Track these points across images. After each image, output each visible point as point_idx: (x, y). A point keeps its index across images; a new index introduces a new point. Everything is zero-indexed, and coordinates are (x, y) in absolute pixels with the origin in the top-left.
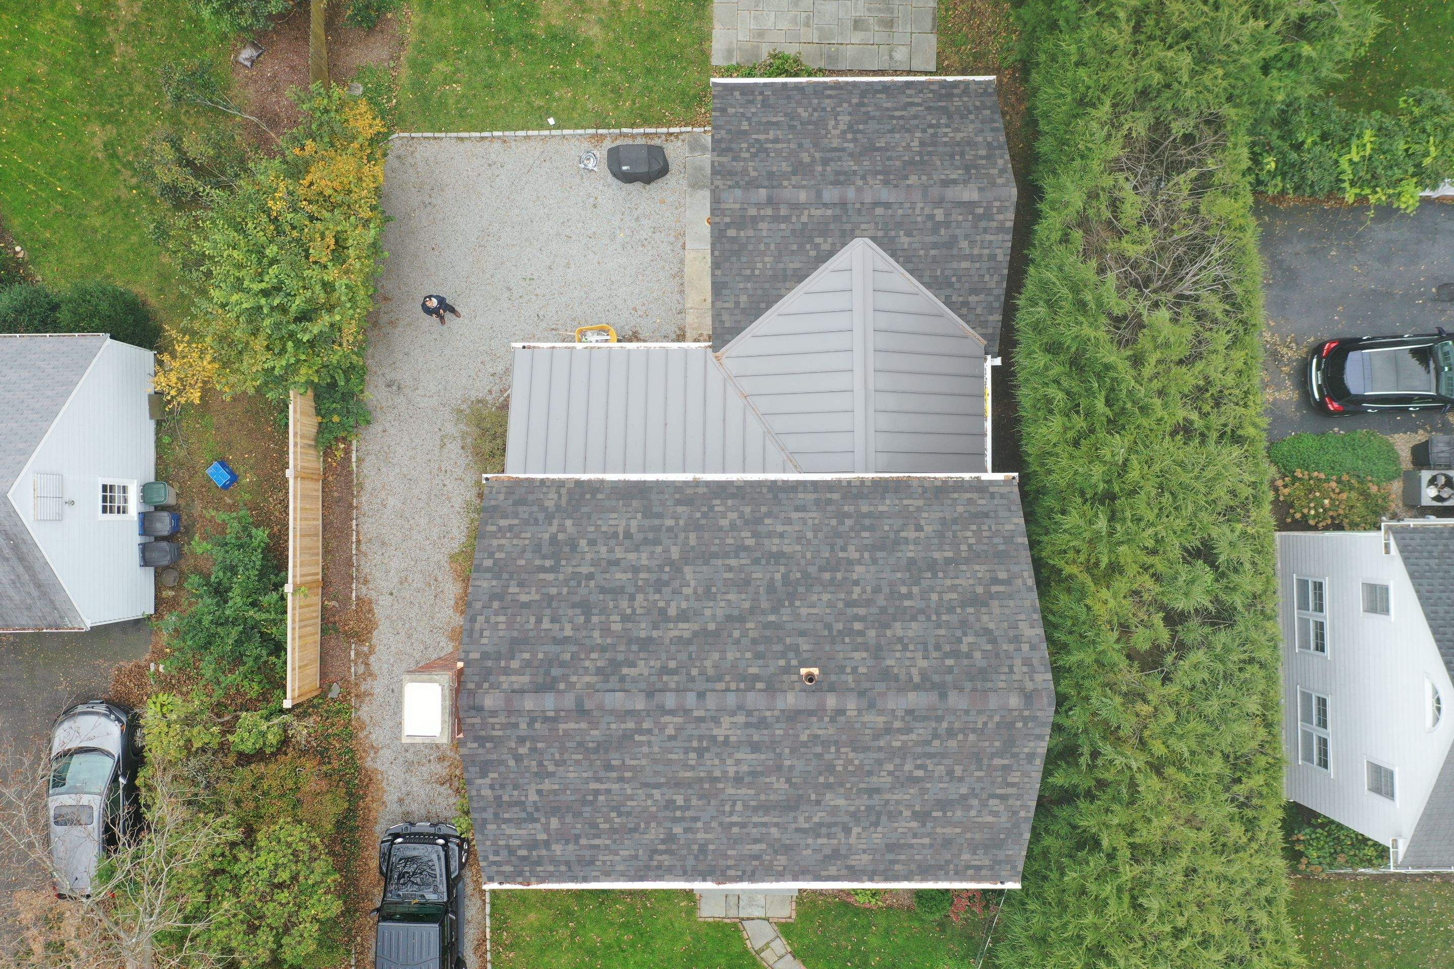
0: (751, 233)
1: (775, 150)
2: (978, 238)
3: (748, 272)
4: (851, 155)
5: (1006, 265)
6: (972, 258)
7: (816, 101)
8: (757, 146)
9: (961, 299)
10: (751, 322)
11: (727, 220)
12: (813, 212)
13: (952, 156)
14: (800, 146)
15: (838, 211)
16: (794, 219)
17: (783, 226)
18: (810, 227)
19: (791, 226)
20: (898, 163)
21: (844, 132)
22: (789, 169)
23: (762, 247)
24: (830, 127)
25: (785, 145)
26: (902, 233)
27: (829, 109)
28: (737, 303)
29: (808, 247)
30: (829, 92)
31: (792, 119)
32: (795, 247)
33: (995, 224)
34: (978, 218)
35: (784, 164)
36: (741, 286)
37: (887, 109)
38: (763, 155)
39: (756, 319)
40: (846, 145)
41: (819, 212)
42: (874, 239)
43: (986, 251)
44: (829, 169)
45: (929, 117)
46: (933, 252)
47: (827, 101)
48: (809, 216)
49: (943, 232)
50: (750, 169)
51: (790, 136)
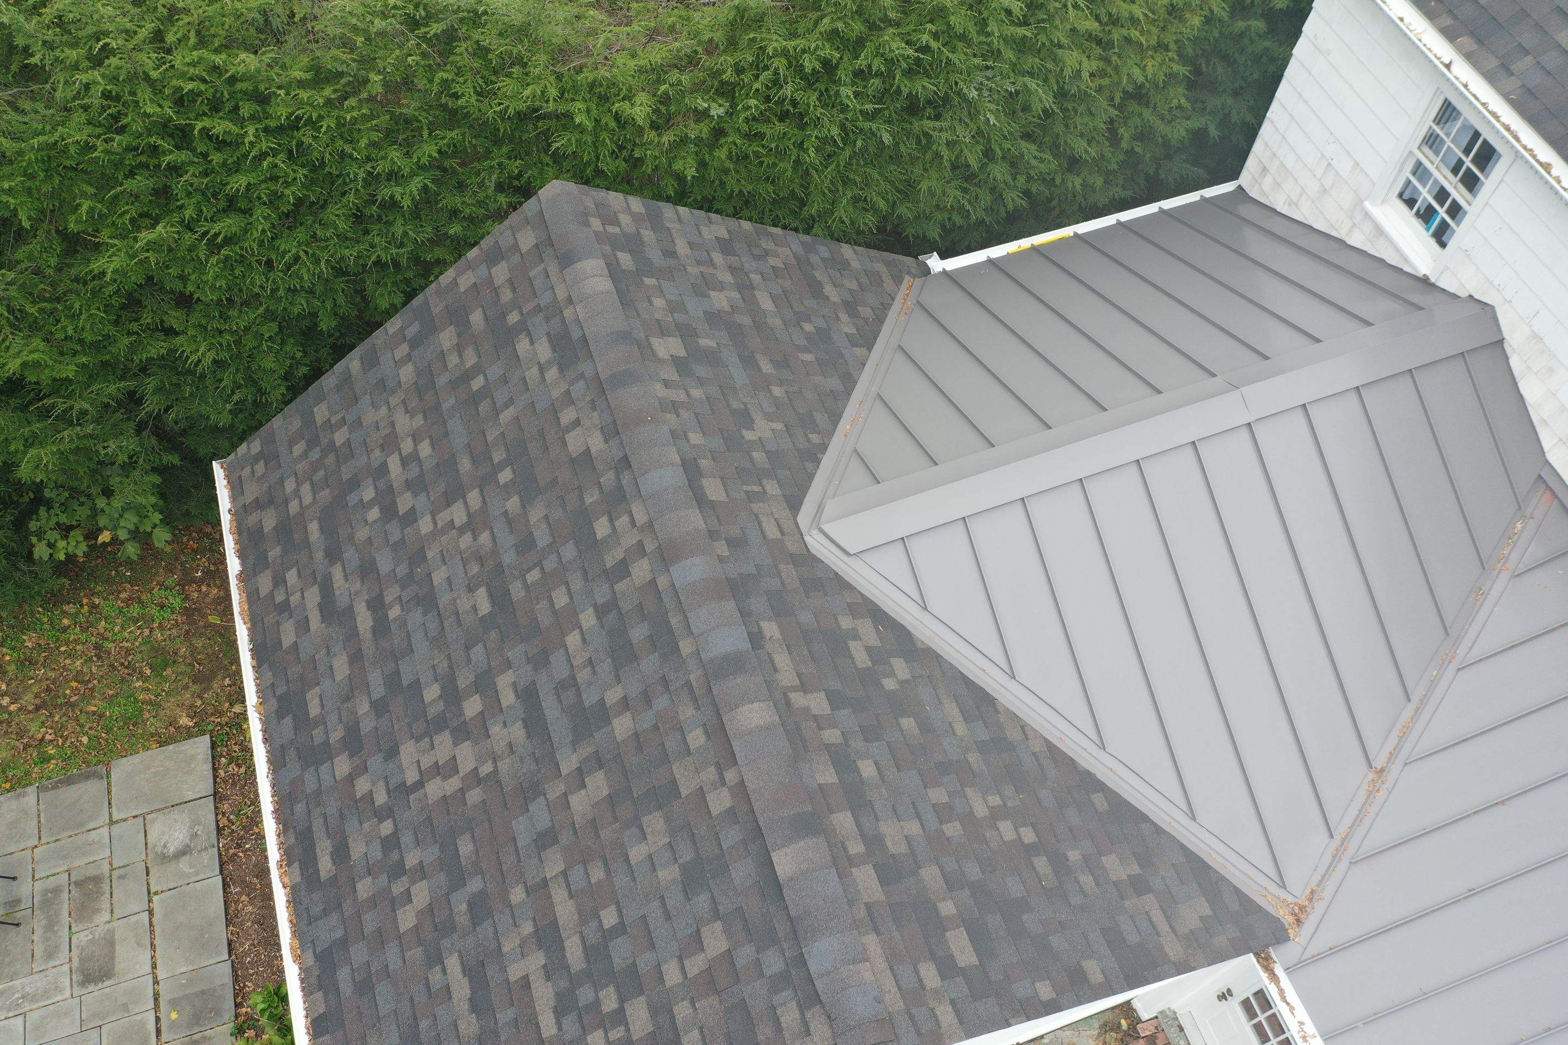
0: (930, 874)
1: (588, 914)
2: (693, 270)
3: (1041, 863)
4: (540, 661)
5: (732, 222)
6: (745, 288)
7: (365, 888)
8: (585, 995)
9: (844, 317)
10: (1159, 830)
11: (929, 974)
12: (787, 677)
13: (475, 399)
14: (546, 839)
15: (758, 604)
16: (832, 735)
17: (867, 769)
18: (835, 685)
19: (857, 744)
20: (536, 514)
21: (462, 733)
22: (655, 823)
23: (953, 829)
24: (453, 784)
25: (559, 894)
26: (749, 435)
27: (387, 828)
28: (1139, 886)
29: (889, 684)
30: (325, 865)
31: (447, 928)
32: (908, 723)
33: (647, 234)
34: (644, 267)
35: (637, 853)
36: (1086, 880)
37: (356, 658)
38: (620, 951)
39: (1144, 818)
40: (508, 698)
41: (782, 660)
42: (795, 504)
43: (717, 257)
44: (613, 696)
45: (362, 534)
46: (767, 368)
47: (357, 849)
48: (804, 688)
49: (706, 342)
50: (695, 965)
51: (517, 895)
